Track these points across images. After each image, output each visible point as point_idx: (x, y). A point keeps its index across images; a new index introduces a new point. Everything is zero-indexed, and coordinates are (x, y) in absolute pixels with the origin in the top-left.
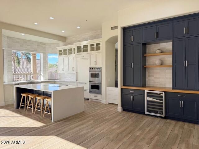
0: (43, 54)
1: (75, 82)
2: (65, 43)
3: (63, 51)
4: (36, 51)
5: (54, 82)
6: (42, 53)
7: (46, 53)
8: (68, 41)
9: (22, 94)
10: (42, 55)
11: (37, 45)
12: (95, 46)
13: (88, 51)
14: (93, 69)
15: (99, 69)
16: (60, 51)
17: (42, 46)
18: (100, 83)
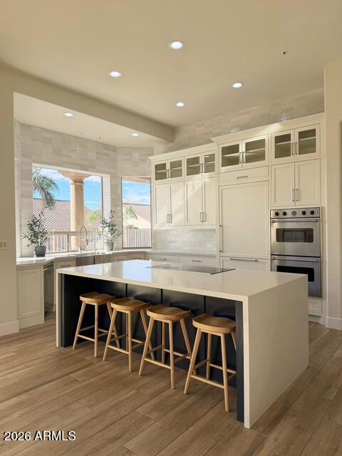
0: (111, 177)
1: (213, 256)
2: (171, 145)
3: (168, 167)
4: (95, 168)
5: (142, 256)
6: (107, 173)
7: (118, 175)
8: (181, 137)
9: (82, 298)
10: (107, 179)
11: (97, 153)
12: (292, 141)
13: (264, 159)
14: (285, 214)
15: (312, 213)
16: (161, 167)
17: (108, 155)
18: (319, 258)
